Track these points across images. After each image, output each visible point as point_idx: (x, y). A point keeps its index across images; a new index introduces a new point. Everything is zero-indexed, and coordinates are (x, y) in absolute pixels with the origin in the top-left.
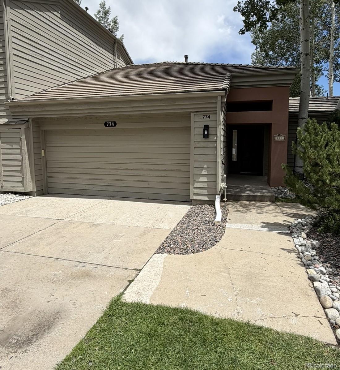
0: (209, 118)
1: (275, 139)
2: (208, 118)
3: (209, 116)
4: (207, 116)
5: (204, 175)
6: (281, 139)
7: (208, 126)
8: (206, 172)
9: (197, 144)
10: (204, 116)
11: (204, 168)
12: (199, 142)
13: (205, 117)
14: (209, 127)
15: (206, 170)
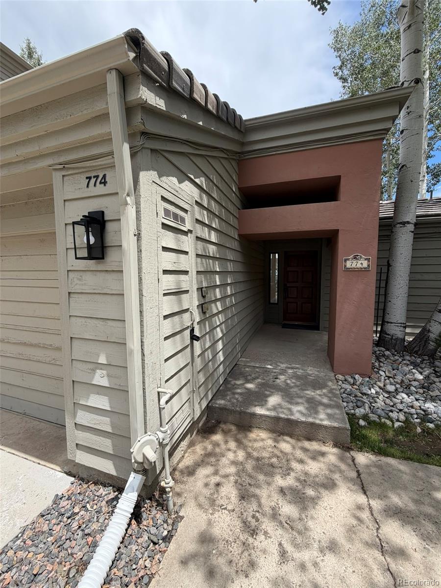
0: (105, 183)
1: (345, 266)
2: (101, 183)
3: (104, 176)
4: (97, 177)
5: (100, 390)
6: (359, 266)
7: (103, 212)
8: (106, 378)
9: (76, 281)
10: (89, 178)
11: (100, 366)
12: (81, 273)
13: (93, 180)
14: (106, 218)
15: (105, 372)
